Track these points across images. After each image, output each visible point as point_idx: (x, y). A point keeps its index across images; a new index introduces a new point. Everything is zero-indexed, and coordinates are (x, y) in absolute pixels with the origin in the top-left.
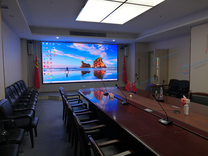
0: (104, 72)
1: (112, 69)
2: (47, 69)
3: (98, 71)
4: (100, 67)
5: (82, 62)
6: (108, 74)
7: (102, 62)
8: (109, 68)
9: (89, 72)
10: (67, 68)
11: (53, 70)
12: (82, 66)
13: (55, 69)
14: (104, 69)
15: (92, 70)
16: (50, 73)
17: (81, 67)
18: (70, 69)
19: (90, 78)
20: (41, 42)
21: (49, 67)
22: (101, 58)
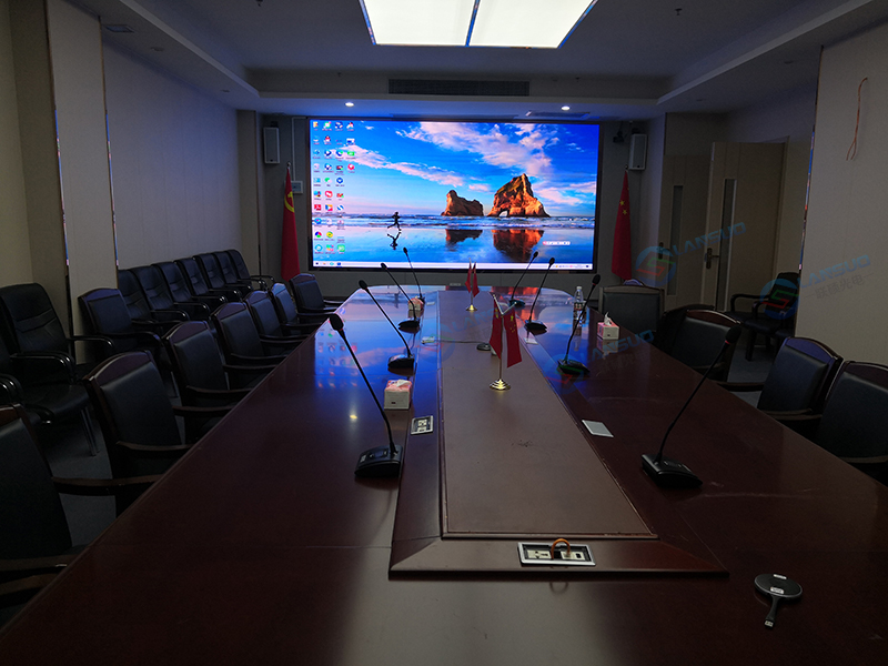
0: (537, 235)
2: (327, 215)
3: (512, 231)
4: (523, 214)
5: (453, 194)
6: (555, 243)
7: (531, 194)
8: (557, 218)
9: (476, 233)
10: (396, 216)
11: (345, 220)
12: (450, 207)
13: (352, 216)
14: (537, 223)
15: (487, 227)
16: (337, 233)
17: (447, 215)
18: (406, 221)
20: (309, 119)
21: (334, 211)
22: (526, 178)
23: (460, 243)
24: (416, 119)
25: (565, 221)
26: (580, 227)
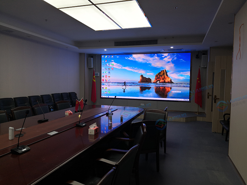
0: (170, 89)
1: (181, 85)
2: (106, 82)
3: (161, 87)
4: (165, 82)
5: (142, 76)
6: (176, 92)
7: (167, 75)
8: (177, 84)
9: (149, 88)
10: (125, 83)
11: (110, 84)
12: (141, 80)
13: (112, 83)
14: (169, 85)
15: (153, 86)
16: (108, 88)
17: (140, 82)
19: (151, 95)
21: (107, 81)
22: (166, 71)
23: (144, 91)
24: (131, 54)
25: (179, 84)
26: (185, 87)
